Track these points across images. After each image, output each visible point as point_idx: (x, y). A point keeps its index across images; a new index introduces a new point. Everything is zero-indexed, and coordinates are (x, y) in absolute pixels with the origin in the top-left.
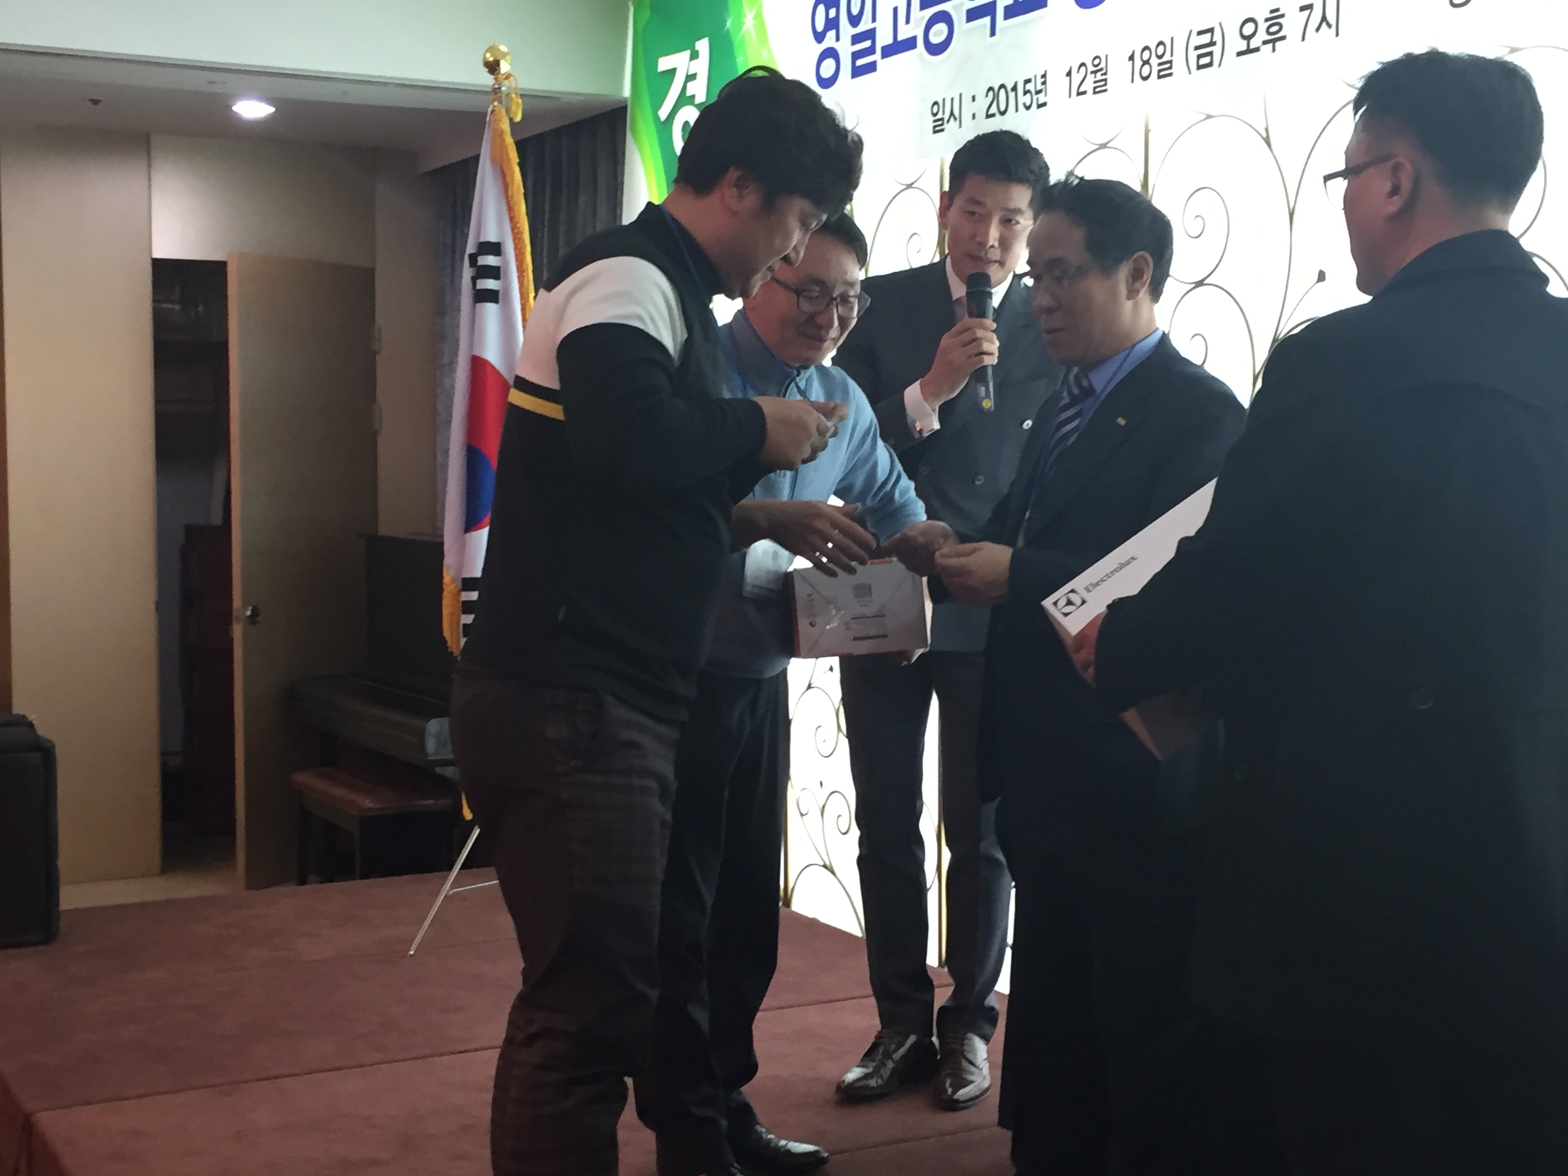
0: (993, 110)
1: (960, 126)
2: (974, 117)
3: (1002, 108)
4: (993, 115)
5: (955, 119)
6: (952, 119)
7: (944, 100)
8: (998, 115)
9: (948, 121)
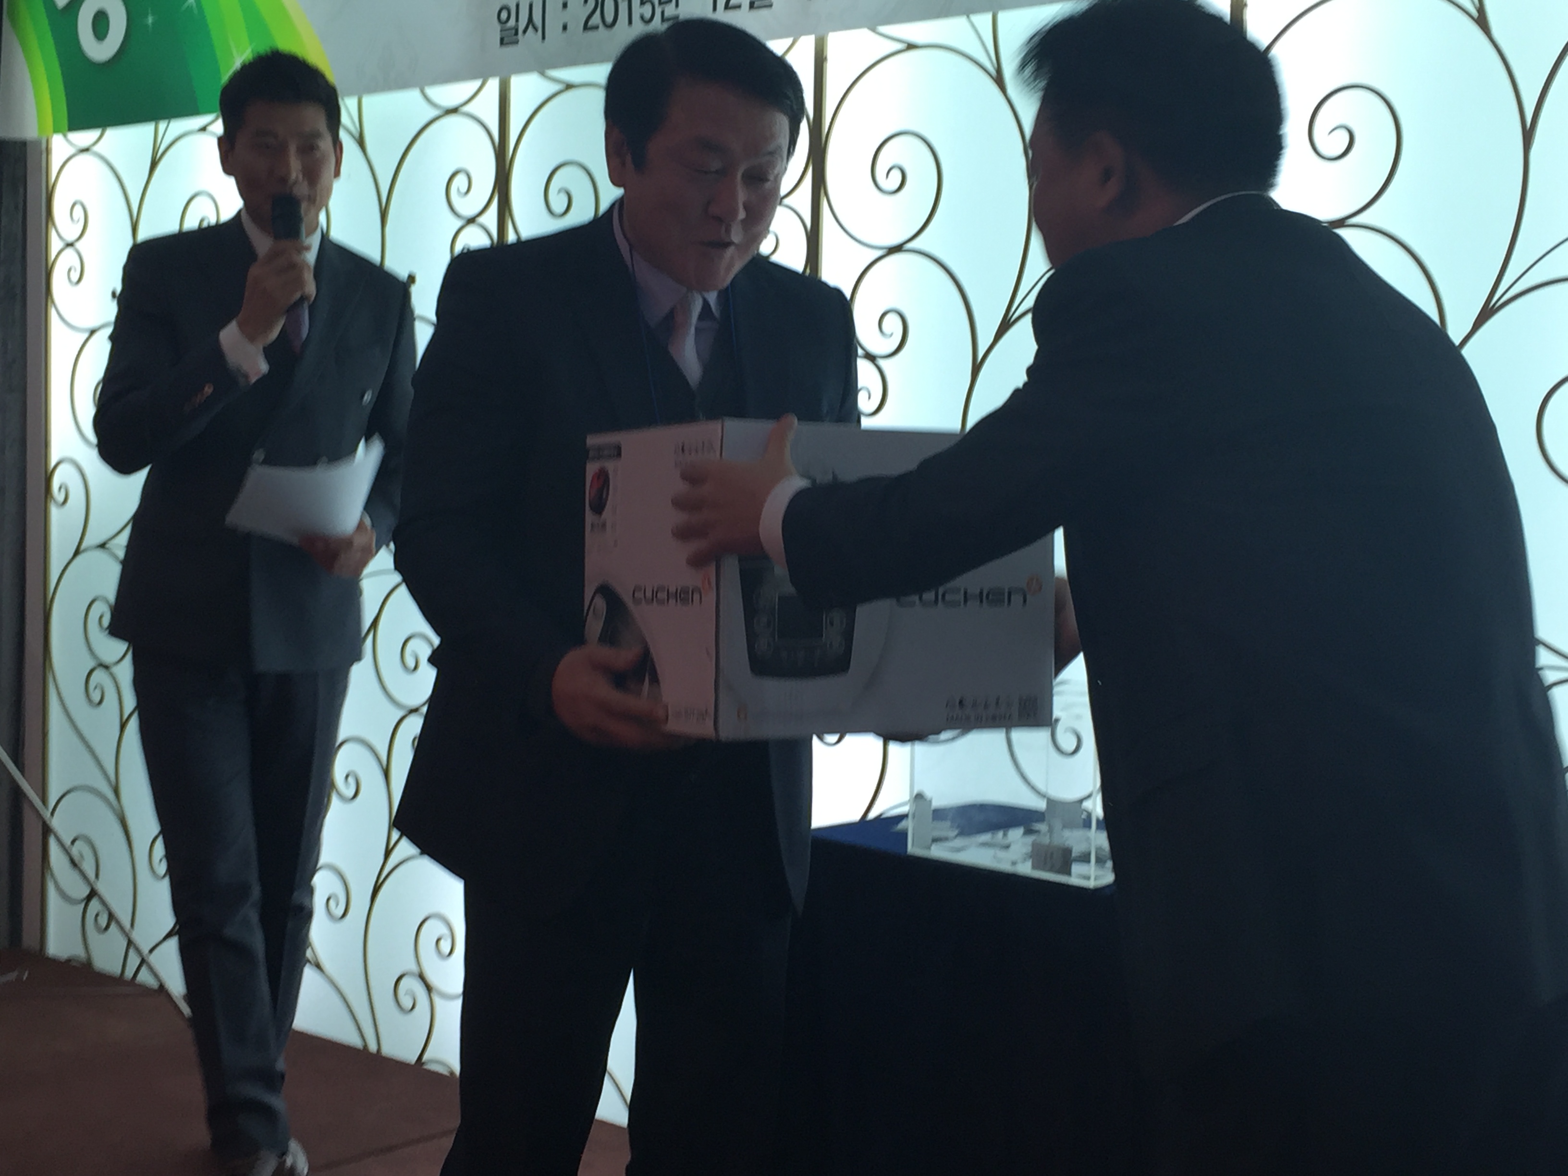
0: (596, 19)
1: (544, 37)
2: (565, 28)
3: (609, 19)
4: (596, 28)
5: (536, 29)
6: (530, 28)
7: (518, 6)
8: (601, 25)
9: (525, 31)
